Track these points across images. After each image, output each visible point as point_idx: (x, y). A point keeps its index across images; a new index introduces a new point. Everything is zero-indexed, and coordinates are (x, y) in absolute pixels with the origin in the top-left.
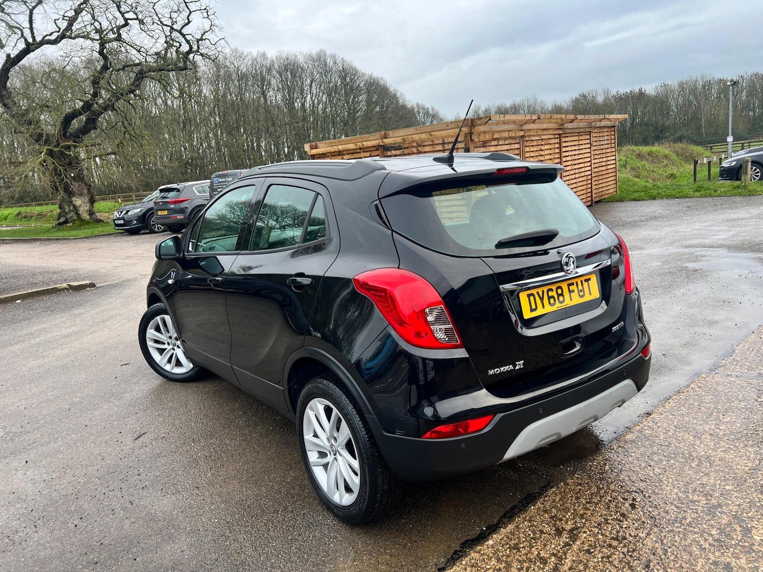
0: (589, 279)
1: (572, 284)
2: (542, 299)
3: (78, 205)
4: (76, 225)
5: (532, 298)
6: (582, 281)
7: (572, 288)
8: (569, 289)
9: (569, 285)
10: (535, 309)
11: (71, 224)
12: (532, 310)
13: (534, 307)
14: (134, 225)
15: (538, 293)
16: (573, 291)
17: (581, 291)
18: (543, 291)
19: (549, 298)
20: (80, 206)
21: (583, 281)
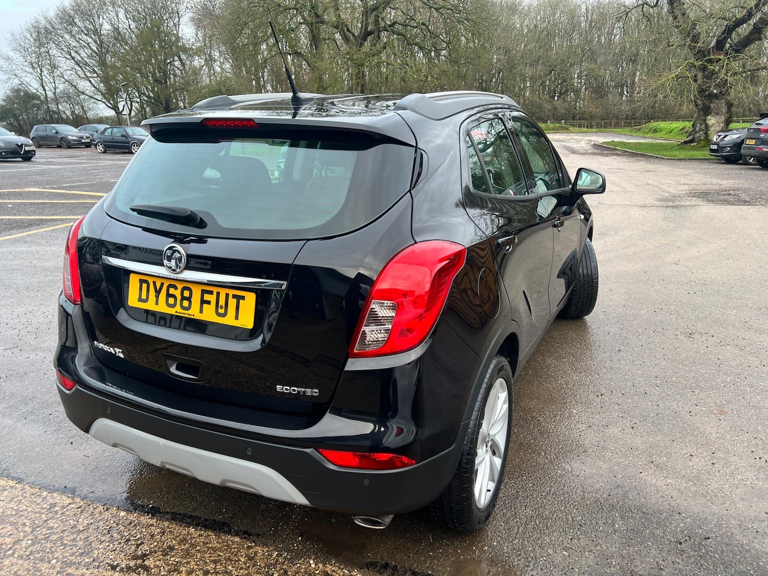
0: (243, 298)
1: (211, 293)
2: (158, 292)
3: (711, 124)
4: (700, 145)
5: (144, 286)
6: (227, 295)
7: (207, 297)
8: (202, 296)
9: (204, 292)
10: (146, 301)
11: (696, 143)
12: (140, 300)
13: (144, 296)
14: (727, 152)
15: (154, 283)
16: (209, 302)
17: (221, 308)
18: (162, 284)
19: (169, 295)
20: (712, 126)
21: (230, 296)
